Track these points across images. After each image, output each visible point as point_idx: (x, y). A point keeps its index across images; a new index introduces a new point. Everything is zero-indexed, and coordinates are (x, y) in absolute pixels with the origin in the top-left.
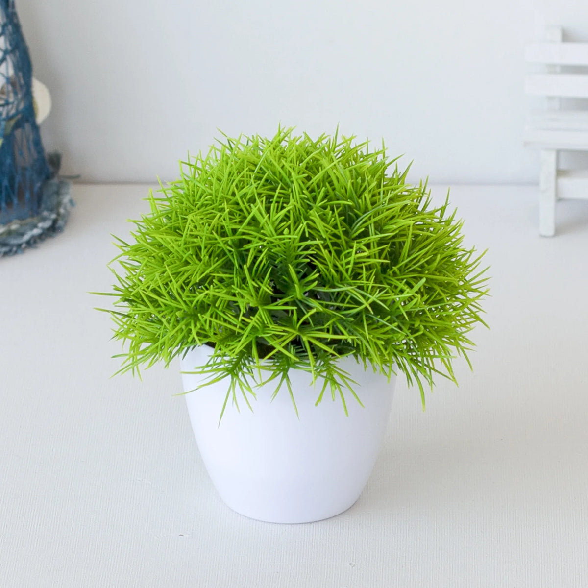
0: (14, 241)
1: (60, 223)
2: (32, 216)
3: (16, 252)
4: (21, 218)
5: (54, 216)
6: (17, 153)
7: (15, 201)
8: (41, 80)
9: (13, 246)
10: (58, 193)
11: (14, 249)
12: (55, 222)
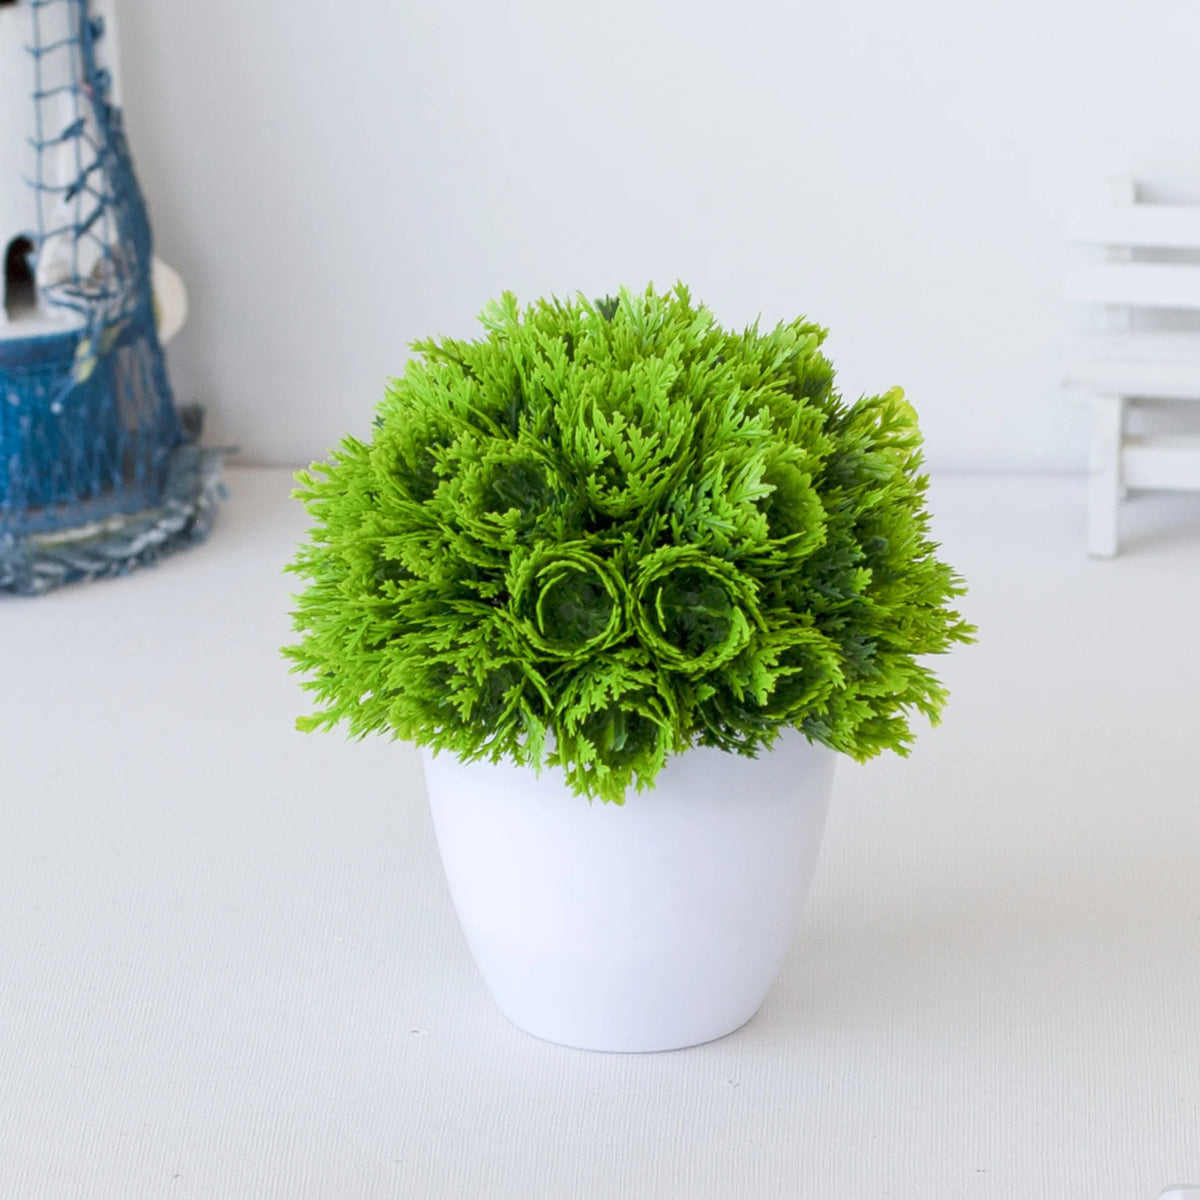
0: (114, 552)
1: (200, 525)
2: (148, 508)
3: (117, 574)
4: (127, 511)
5: (188, 510)
6: (122, 390)
7: (118, 479)
8: (168, 261)
9: (112, 560)
10: (196, 469)
11: (115, 567)
12: (190, 522)
